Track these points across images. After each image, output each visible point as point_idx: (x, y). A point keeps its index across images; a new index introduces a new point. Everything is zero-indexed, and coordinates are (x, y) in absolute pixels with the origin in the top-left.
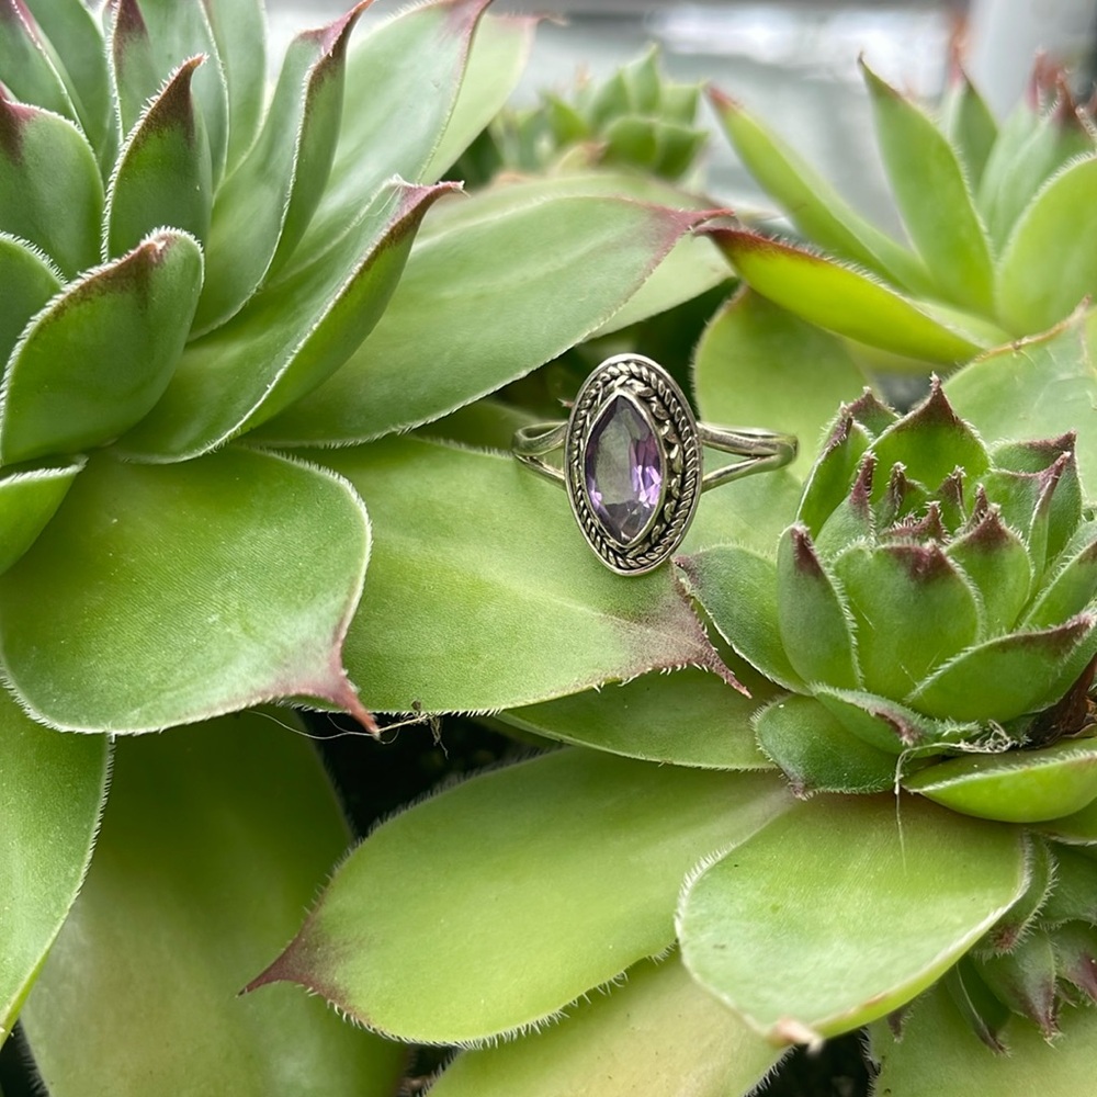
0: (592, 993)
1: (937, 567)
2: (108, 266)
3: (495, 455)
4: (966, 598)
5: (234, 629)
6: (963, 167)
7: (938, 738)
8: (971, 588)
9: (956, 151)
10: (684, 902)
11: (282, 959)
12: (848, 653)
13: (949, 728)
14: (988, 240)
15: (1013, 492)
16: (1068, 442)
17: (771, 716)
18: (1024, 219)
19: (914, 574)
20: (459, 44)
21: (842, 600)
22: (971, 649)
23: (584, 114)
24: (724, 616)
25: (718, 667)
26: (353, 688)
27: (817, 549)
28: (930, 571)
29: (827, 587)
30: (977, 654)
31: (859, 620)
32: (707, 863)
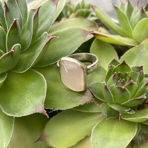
0: (81, 141)
2: (7, 53)
5: (29, 100)
6: (127, 19)
9: (126, 16)
12: (112, 100)
14: (131, 29)
15: (134, 75)
16: (142, 67)
17: (102, 105)
18: (136, 26)
20: (55, 6)
23: (74, 9)
25: (95, 102)
31: (114, 96)
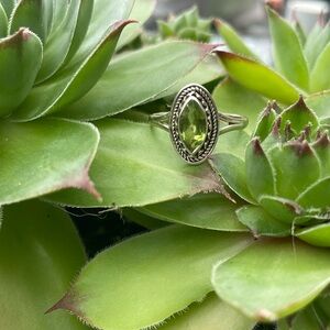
1: (306, 150)
2: (9, 37)
3: (143, 124)
4: (317, 164)
5: (48, 169)
7: (308, 214)
8: (318, 159)
10: (214, 274)
11: (62, 300)
12: (272, 185)
13: (312, 210)
17: (242, 211)
19: (298, 154)
21: (271, 164)
22: (320, 181)
24: (225, 175)
25: (224, 192)
26: (91, 183)
27: (262, 145)
28: (304, 152)
29: (265, 159)
30: (321, 183)
31: (278, 171)
32: (220, 262)
